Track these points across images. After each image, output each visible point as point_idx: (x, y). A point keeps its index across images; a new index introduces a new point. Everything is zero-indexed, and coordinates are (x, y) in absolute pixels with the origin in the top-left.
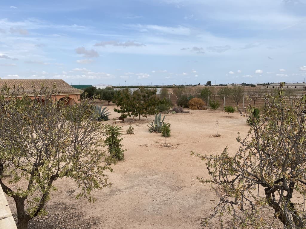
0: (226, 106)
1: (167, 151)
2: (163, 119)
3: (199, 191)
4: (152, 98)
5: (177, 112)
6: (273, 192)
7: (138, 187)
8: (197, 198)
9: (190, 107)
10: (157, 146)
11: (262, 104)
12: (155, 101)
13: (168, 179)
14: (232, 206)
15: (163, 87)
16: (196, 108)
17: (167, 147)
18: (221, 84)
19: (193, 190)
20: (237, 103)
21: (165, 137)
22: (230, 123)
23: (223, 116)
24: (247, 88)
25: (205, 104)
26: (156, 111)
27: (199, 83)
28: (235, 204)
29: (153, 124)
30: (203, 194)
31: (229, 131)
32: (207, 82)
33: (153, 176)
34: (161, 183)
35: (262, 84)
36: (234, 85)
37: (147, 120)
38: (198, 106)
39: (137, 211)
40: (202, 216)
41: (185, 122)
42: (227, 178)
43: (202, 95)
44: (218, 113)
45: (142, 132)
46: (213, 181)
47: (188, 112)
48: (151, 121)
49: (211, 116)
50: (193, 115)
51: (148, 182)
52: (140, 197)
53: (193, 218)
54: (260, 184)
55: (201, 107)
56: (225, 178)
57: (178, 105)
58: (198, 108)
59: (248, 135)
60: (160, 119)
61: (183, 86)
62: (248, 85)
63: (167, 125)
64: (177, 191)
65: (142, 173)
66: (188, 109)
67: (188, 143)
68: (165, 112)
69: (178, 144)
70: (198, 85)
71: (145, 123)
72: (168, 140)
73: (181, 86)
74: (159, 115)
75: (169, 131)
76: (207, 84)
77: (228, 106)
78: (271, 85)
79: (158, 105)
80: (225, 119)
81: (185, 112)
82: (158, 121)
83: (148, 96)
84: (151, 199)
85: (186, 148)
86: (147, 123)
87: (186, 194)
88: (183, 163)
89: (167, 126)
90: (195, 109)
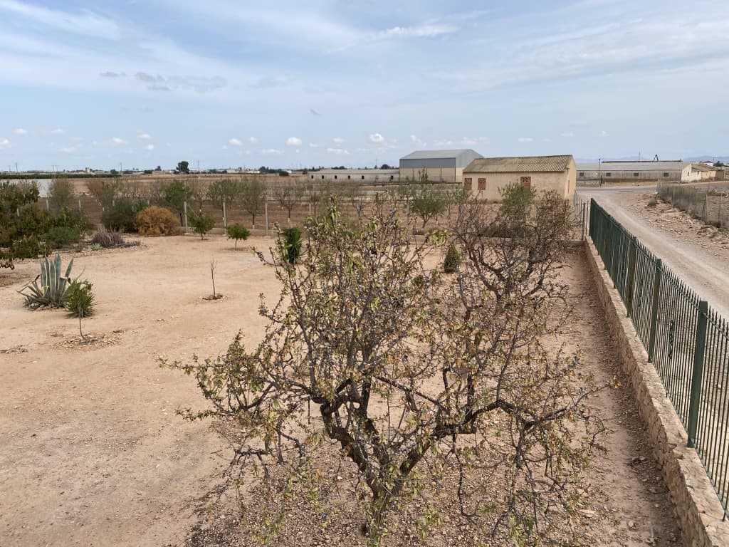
0: (228, 225)
1: (90, 354)
2: (69, 270)
3: (183, 438)
4: (26, 212)
5: (106, 244)
6: (335, 409)
7: (11, 468)
8: (179, 455)
9: (141, 230)
10: (56, 347)
11: (304, 215)
12: (36, 220)
13: (99, 426)
14: (260, 459)
15: (57, 177)
16: (157, 230)
17: (86, 343)
18: (212, 168)
19: (167, 439)
20: (254, 215)
21: (77, 316)
22: (240, 262)
23: (225, 249)
24: (271, 179)
25: (178, 220)
26: (43, 246)
27: (159, 167)
28: (266, 453)
29: (36, 286)
30: (192, 443)
31: (240, 282)
32: (179, 164)
33: (55, 429)
34: (80, 441)
35: (301, 170)
36: (243, 171)
37: (15, 276)
38: (163, 226)
39: (17, 532)
40: (194, 494)
41: (132, 271)
42: (244, 397)
43: (168, 199)
44: (213, 240)
45: (5, 313)
46: (215, 410)
47: (138, 244)
48: (28, 276)
49: (194, 249)
50: (151, 250)
51: (41, 446)
52: (21, 493)
53: (174, 506)
54: (311, 401)
55: (168, 229)
56: (241, 397)
57: (107, 227)
58: (163, 233)
59: (282, 300)
60: (58, 272)
61: (114, 174)
62: (272, 171)
63: (80, 284)
64: (126, 452)
65: (18, 426)
66: (137, 235)
67: (143, 324)
68: (71, 249)
69: (118, 332)
70: (156, 170)
71: (11, 284)
72: (89, 325)
73: (109, 173)
74: (51, 258)
75: (89, 299)
76: (177, 169)
77: (232, 223)
78: (318, 172)
79: (46, 231)
80: (229, 254)
81: (128, 246)
82: (53, 277)
83: (13, 208)
84: (54, 492)
85: (139, 338)
86: (18, 282)
87: (151, 454)
88: (136, 379)
89: (82, 286)
90: (154, 234)
